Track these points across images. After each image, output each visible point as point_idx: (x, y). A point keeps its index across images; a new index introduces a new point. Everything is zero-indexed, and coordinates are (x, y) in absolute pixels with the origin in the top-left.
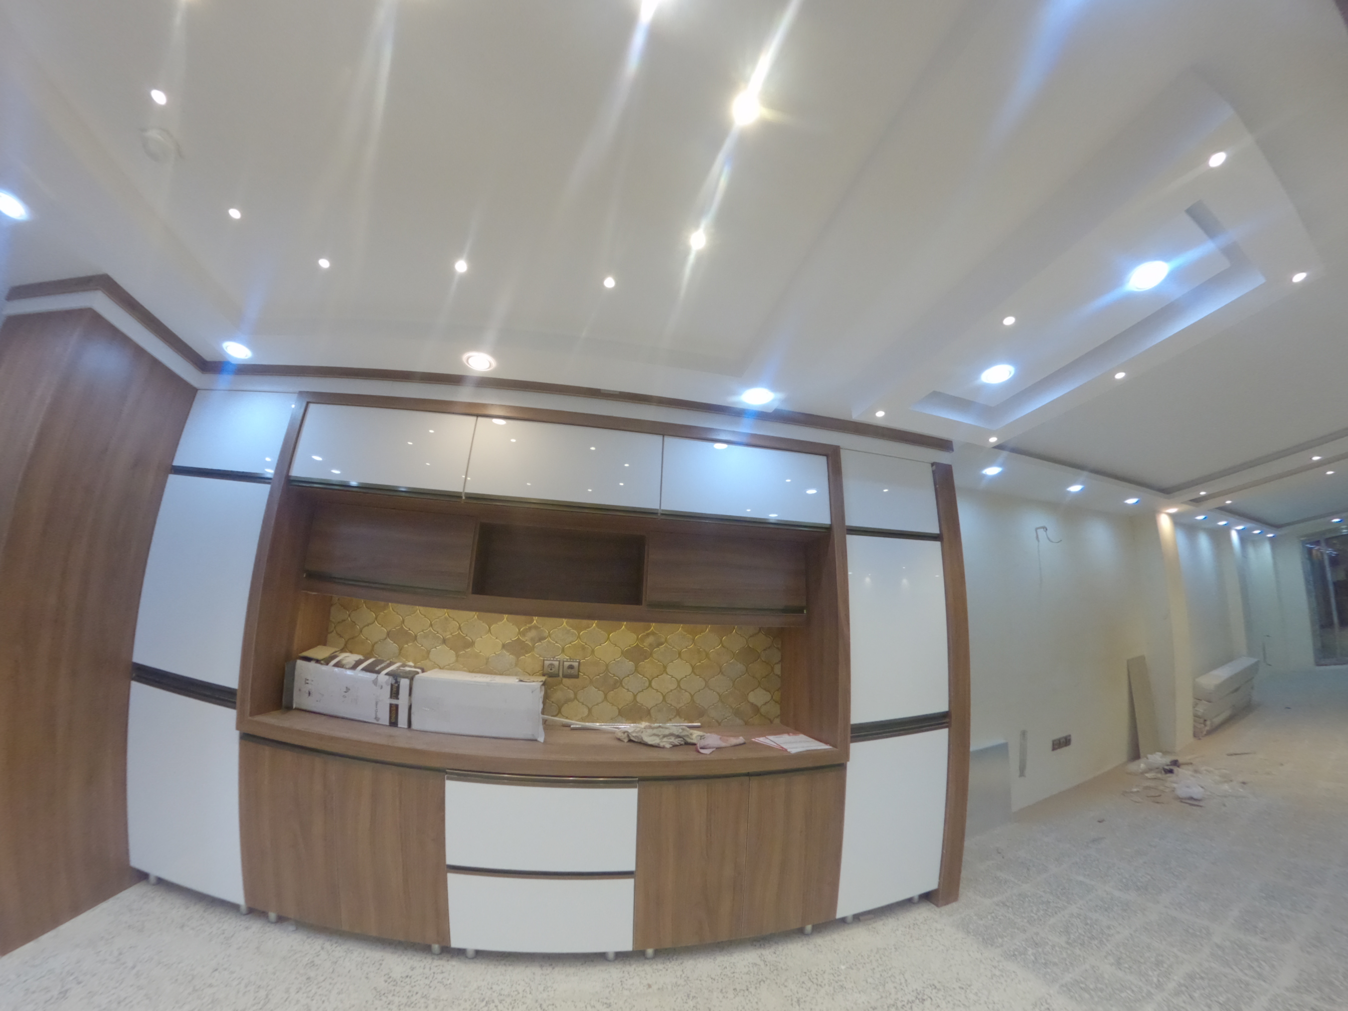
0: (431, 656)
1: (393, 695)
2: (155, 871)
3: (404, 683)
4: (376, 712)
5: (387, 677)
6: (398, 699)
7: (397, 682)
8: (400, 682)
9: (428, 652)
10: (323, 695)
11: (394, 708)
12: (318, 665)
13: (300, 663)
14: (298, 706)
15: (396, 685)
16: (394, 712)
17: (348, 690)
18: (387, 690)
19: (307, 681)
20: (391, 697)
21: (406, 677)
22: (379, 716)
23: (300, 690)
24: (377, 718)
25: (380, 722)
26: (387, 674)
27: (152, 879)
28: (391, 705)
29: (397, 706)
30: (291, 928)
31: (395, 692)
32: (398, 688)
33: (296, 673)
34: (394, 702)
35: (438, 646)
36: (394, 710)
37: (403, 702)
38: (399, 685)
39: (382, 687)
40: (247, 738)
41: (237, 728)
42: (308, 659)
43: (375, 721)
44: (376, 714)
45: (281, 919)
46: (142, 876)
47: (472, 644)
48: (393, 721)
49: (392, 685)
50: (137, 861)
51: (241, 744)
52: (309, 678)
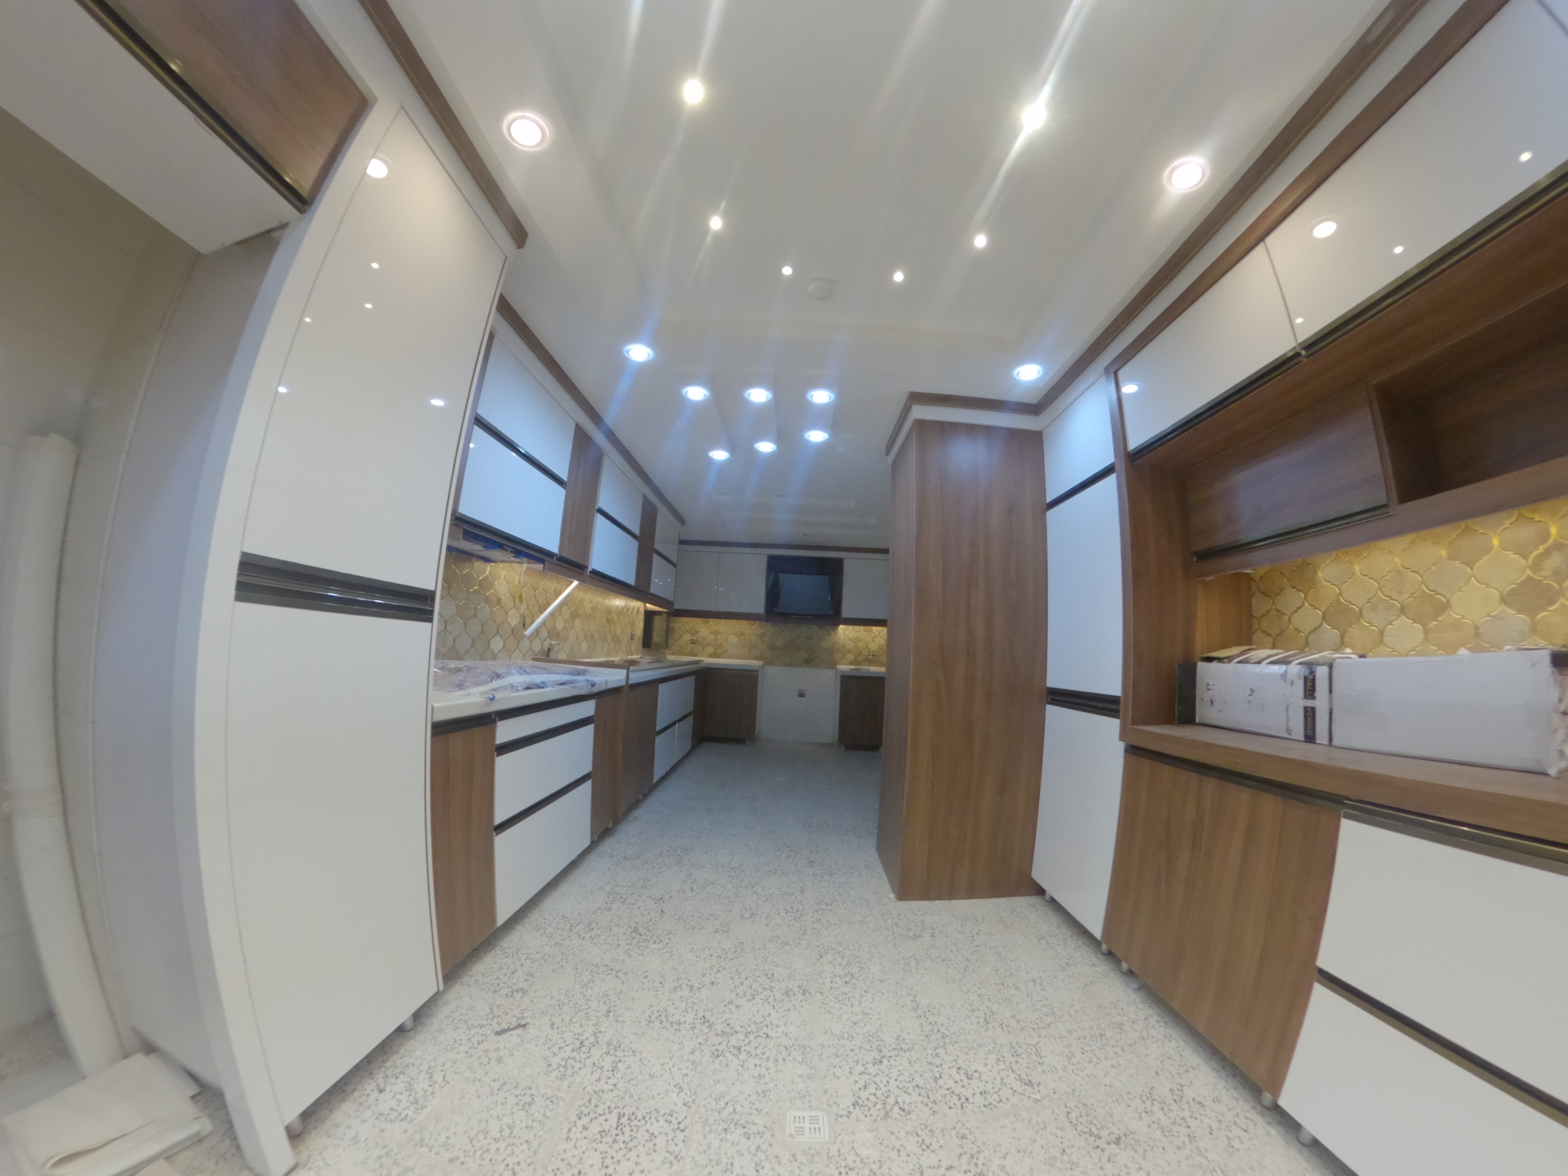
0: (1387, 639)
1: (1308, 693)
2: (1051, 891)
3: (1322, 672)
4: (1288, 720)
5: (1299, 667)
6: (1314, 698)
7: (1312, 672)
8: (1315, 672)
9: (1382, 633)
10: (1225, 702)
11: (1310, 713)
12: (1220, 664)
13: (1201, 665)
14: (1202, 721)
15: (1311, 677)
16: (1310, 719)
17: (1252, 690)
18: (1299, 686)
19: (1209, 687)
20: (1306, 697)
21: (1323, 664)
22: (1291, 727)
23: (1202, 700)
24: (1288, 731)
25: (1293, 737)
26: (1300, 664)
27: (1047, 897)
28: (1306, 709)
29: (1313, 709)
30: (1135, 985)
31: (1310, 690)
32: (1313, 681)
33: (1198, 678)
34: (1310, 703)
35: (1396, 620)
36: (1310, 714)
37: (1321, 702)
38: (1314, 677)
39: (1292, 683)
40: (1133, 751)
41: (1122, 738)
42: (1210, 660)
43: (1286, 735)
44: (1287, 724)
45: (1131, 973)
46: (1040, 891)
47: (1448, 605)
48: (1310, 733)
49: (1306, 678)
50: (1038, 874)
51: (1125, 758)
52: (1211, 683)
